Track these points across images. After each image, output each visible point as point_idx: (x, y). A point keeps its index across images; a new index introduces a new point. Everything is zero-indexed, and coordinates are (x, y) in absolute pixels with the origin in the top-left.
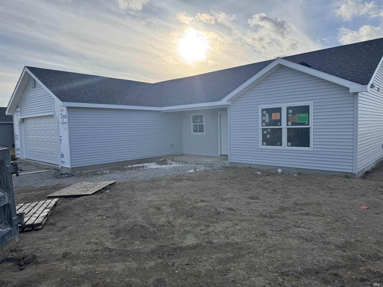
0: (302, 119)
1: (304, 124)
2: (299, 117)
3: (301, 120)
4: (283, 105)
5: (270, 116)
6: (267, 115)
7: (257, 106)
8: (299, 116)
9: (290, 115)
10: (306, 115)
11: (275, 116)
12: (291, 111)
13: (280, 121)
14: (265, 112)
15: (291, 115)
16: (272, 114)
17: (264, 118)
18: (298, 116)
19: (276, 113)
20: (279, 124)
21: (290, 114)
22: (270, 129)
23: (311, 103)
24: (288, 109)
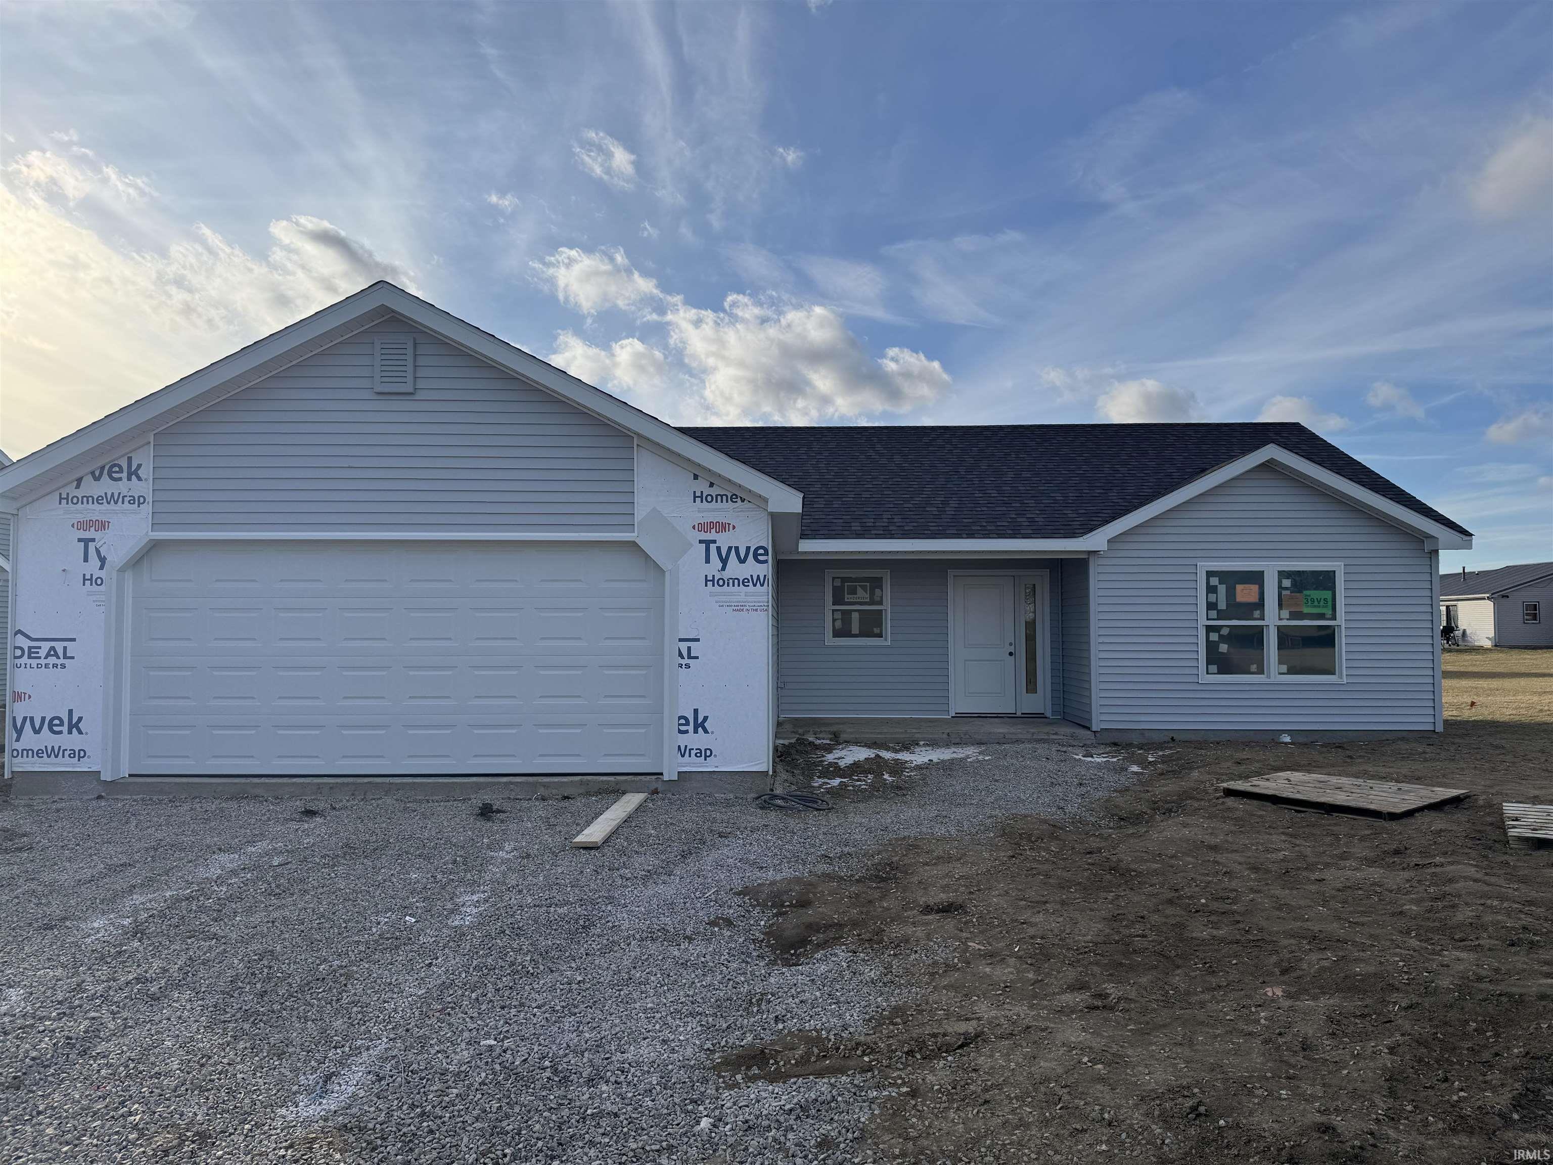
0: (1316, 603)
1: (1321, 616)
2: (1309, 598)
3: (1315, 607)
4: (1268, 566)
5: (1231, 593)
6: (1222, 589)
7: (1193, 561)
8: (1309, 596)
9: (1284, 592)
10: (1328, 594)
11: (1245, 593)
12: (1287, 583)
13: (1260, 605)
14: (1214, 581)
15: (1288, 592)
16: (1235, 588)
17: (1212, 597)
18: (1306, 595)
19: (1247, 586)
20: (1257, 614)
21: (1286, 589)
22: (1228, 629)
23: (1340, 566)
24: (1282, 574)
